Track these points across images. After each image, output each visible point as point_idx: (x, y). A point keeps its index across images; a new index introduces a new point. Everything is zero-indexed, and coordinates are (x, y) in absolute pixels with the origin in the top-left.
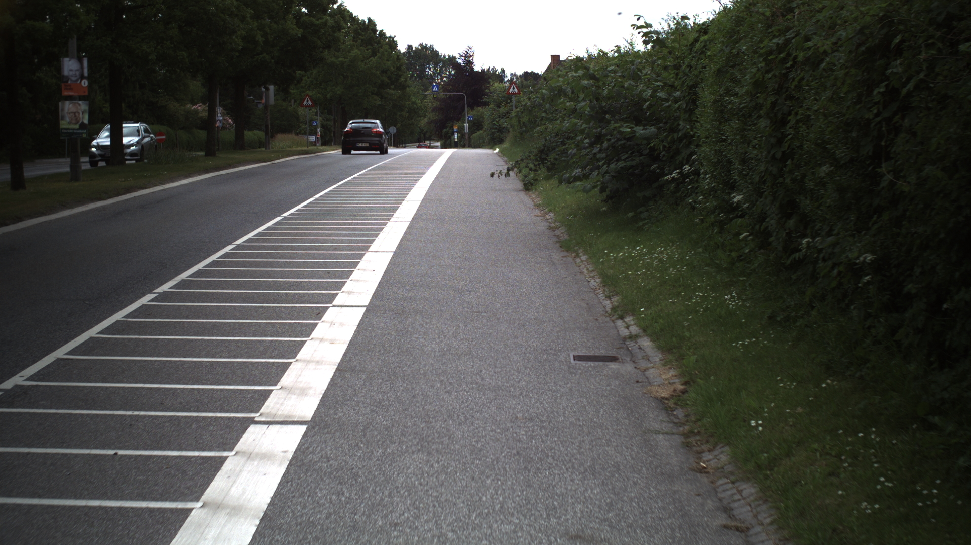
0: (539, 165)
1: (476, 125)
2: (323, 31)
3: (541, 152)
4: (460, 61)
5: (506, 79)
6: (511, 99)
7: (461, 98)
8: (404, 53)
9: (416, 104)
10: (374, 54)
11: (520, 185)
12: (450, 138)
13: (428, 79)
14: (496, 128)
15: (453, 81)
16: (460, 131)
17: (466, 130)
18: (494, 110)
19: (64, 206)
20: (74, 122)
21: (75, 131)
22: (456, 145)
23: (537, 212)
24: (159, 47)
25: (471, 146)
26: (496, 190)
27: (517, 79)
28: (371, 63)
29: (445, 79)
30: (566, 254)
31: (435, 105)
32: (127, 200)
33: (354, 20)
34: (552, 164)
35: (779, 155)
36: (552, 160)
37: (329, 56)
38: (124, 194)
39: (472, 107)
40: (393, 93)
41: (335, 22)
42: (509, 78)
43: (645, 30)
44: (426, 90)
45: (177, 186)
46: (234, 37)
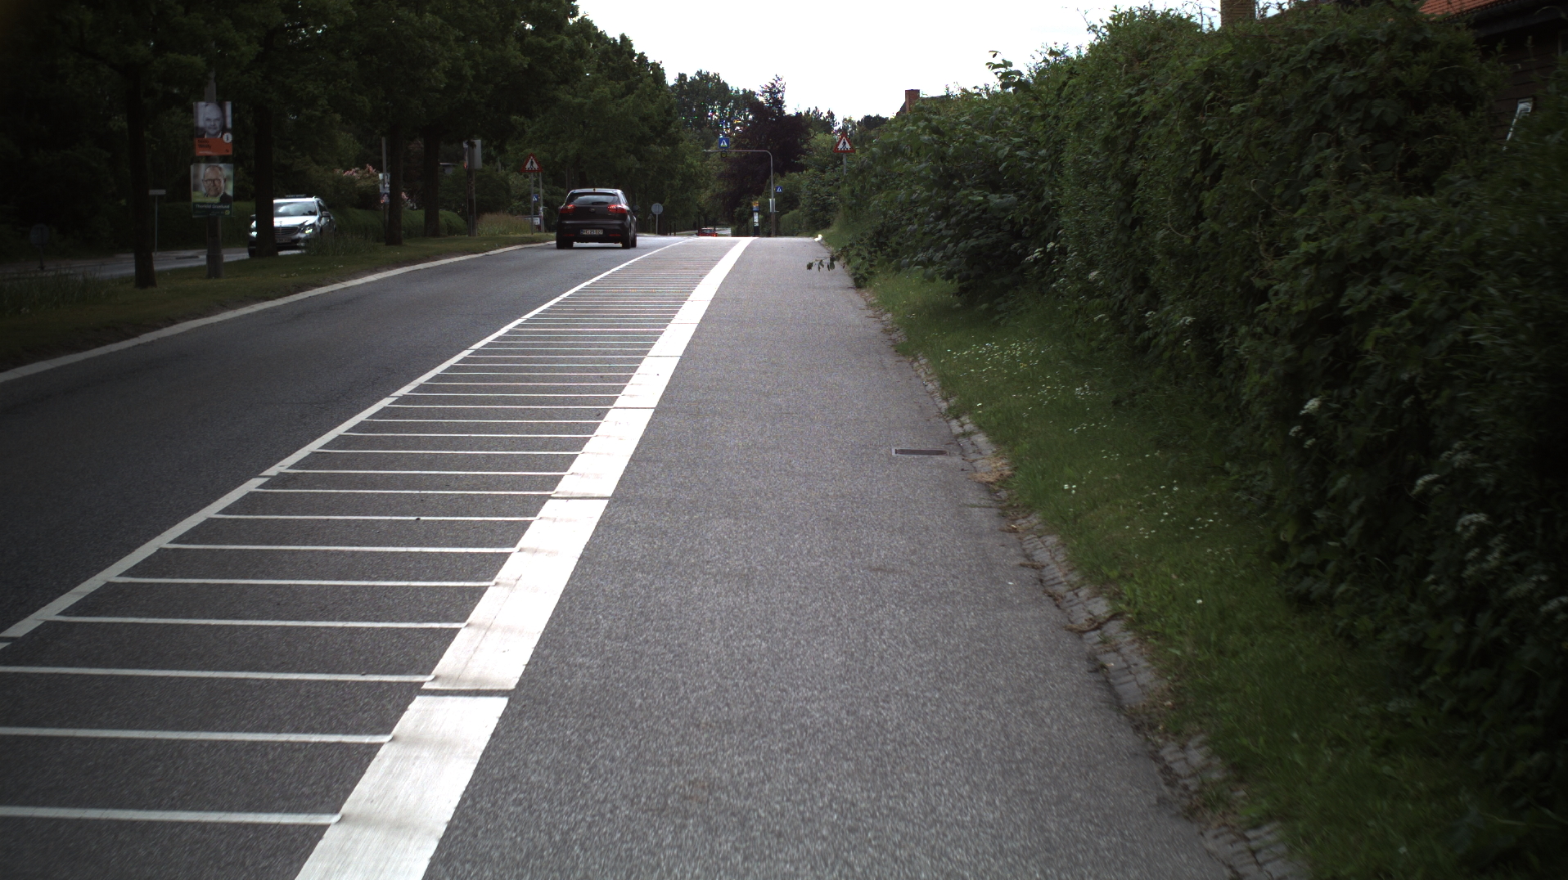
0: (875, 252)
1: (788, 201)
2: (557, 57)
3: (879, 233)
4: (761, 99)
5: (836, 128)
6: (841, 159)
7: (764, 158)
8: (673, 86)
9: (694, 167)
10: (630, 90)
11: (849, 282)
12: (746, 221)
13: (711, 127)
14: (818, 205)
15: (751, 131)
16: (763, 210)
17: (772, 208)
18: (815, 176)
19: (224, 306)
20: (212, 193)
21: (214, 207)
22: (756, 232)
23: (870, 313)
24: (331, 87)
25: (778, 234)
26: (815, 288)
27: (854, 127)
28: (626, 104)
29: (738, 128)
30: (902, 358)
31: (722, 169)
32: (302, 300)
33: (601, 37)
34: (893, 251)
35: (1128, 222)
36: (894, 245)
37: (564, 95)
38: (296, 292)
39: (781, 171)
40: (658, 149)
41: (576, 44)
42: (841, 125)
43: (1003, 70)
44: (708, 146)
45: (362, 284)
46: (434, 70)
